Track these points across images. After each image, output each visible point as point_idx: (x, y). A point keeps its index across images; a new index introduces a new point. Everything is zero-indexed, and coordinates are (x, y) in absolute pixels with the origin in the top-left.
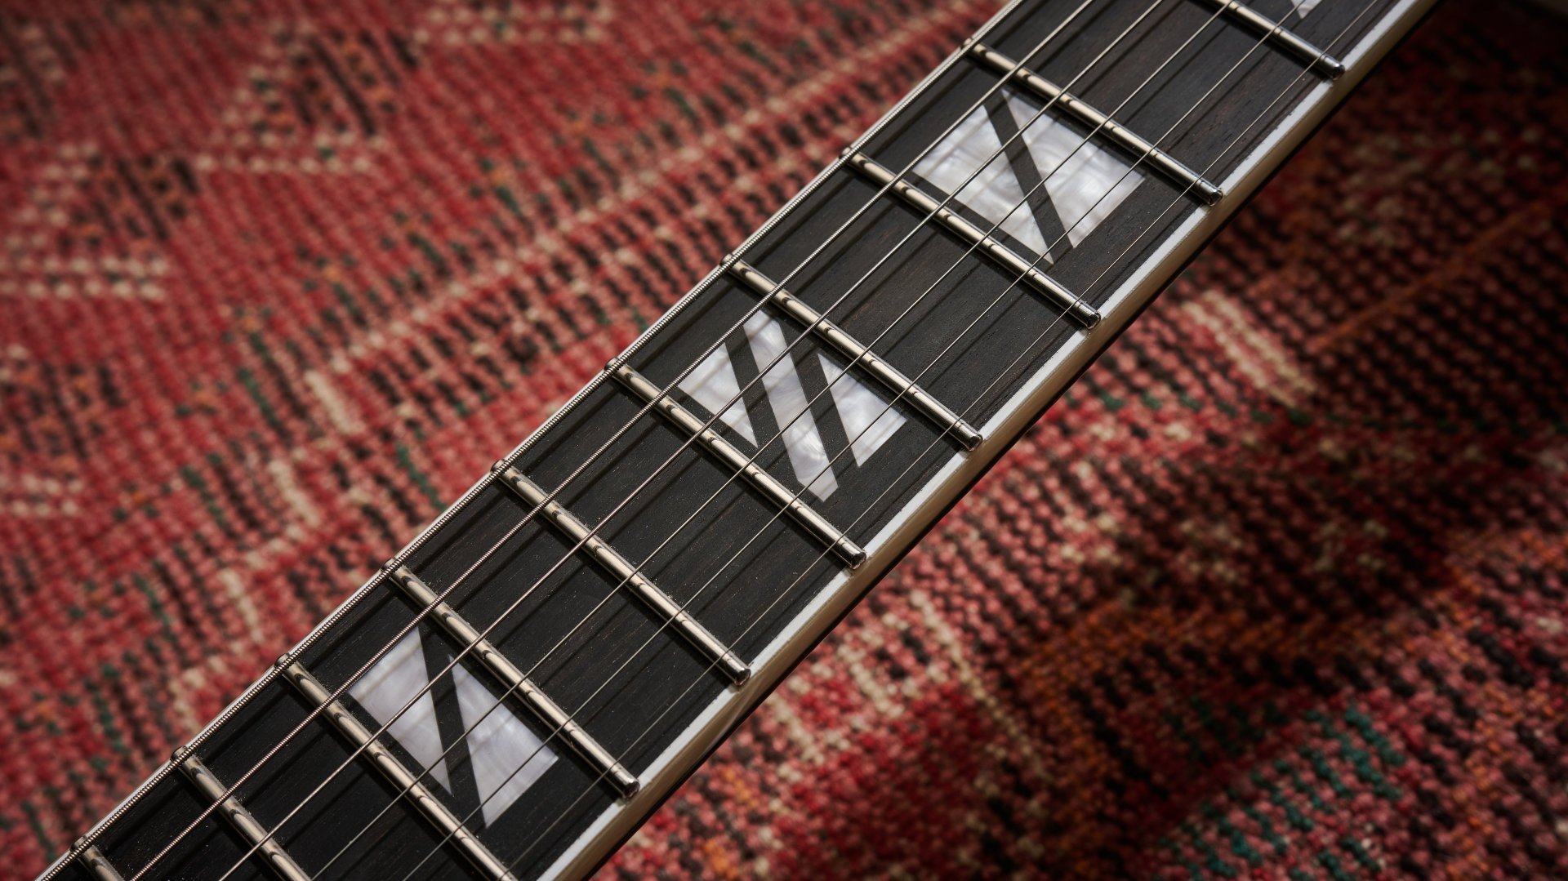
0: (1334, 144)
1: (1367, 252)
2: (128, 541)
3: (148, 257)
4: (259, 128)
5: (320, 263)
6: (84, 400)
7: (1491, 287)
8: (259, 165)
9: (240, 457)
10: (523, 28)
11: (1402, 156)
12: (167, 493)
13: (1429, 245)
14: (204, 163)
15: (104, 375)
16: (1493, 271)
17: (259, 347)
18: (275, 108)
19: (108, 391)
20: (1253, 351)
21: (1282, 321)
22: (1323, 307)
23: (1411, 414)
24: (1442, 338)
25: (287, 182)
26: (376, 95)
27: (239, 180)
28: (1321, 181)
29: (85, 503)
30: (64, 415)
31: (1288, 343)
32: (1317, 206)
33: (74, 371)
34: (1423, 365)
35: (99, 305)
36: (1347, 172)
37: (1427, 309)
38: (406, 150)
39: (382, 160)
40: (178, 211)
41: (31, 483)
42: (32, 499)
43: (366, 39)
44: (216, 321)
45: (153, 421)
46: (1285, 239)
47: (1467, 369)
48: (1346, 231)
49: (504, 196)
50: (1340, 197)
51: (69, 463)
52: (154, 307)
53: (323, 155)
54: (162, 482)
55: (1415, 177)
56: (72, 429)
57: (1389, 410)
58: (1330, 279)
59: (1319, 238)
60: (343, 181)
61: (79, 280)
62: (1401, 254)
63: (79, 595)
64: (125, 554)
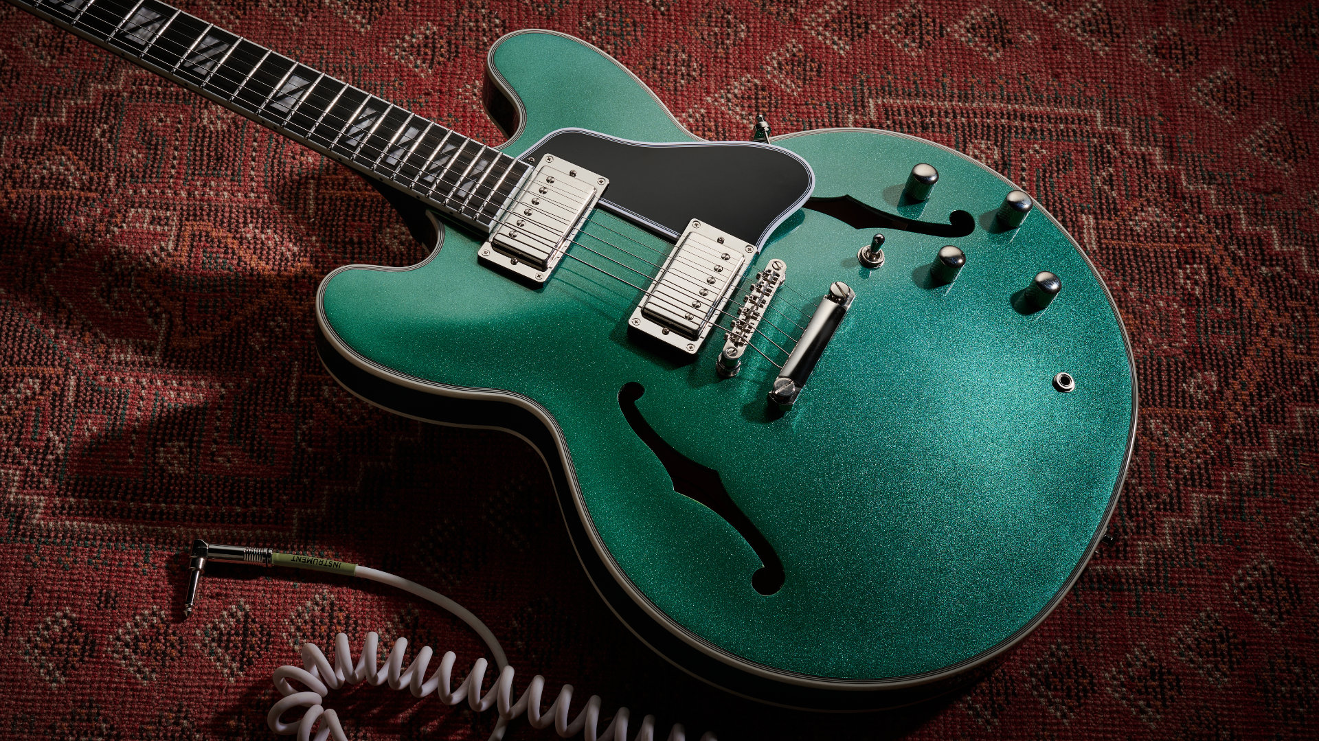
0: (1145, 203)
1: (1132, 230)
2: (805, 111)
3: (846, 43)
4: (893, 27)
5: (888, 73)
6: (812, 70)
7: (1152, 255)
8: (887, 37)
9: (843, 108)
10: (976, 46)
11: (1157, 216)
12: (820, 105)
13: (1146, 238)
14: (874, 27)
15: (820, 67)
16: (1155, 251)
17: (862, 85)
18: (900, 24)
19: (819, 71)
20: (1090, 233)
21: (1101, 231)
22: (1112, 235)
23: (1112, 267)
24: (1132, 257)
25: (892, 46)
26: (929, 38)
27: (880, 37)
28: (1135, 209)
29: (799, 95)
30: (805, 70)
31: (1099, 237)
32: (1129, 213)
33: (812, 61)
34: (1123, 260)
35: (827, 48)
36: (1142, 210)
37: (1134, 250)
38: (926, 59)
39: (919, 57)
40: (860, 36)
41: (789, 82)
42: (787, 86)
43: (934, 21)
44: (854, 71)
45: (826, 86)
46: (1116, 215)
47: (1131, 267)
48: (1131, 223)
49: (943, 86)
50: (1136, 215)
51: (800, 83)
52: (841, 57)
53: (905, 45)
54: (821, 102)
55: (1156, 222)
56: (805, 75)
57: (1108, 264)
58: (1119, 230)
59: (1124, 220)
60: (906, 55)
61: (826, 38)
62: (1139, 235)
63: (787, 116)
64: (803, 113)
